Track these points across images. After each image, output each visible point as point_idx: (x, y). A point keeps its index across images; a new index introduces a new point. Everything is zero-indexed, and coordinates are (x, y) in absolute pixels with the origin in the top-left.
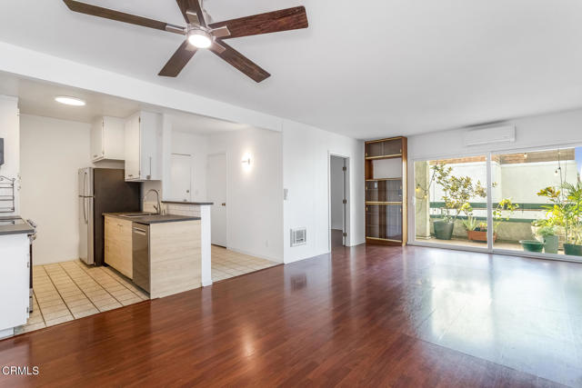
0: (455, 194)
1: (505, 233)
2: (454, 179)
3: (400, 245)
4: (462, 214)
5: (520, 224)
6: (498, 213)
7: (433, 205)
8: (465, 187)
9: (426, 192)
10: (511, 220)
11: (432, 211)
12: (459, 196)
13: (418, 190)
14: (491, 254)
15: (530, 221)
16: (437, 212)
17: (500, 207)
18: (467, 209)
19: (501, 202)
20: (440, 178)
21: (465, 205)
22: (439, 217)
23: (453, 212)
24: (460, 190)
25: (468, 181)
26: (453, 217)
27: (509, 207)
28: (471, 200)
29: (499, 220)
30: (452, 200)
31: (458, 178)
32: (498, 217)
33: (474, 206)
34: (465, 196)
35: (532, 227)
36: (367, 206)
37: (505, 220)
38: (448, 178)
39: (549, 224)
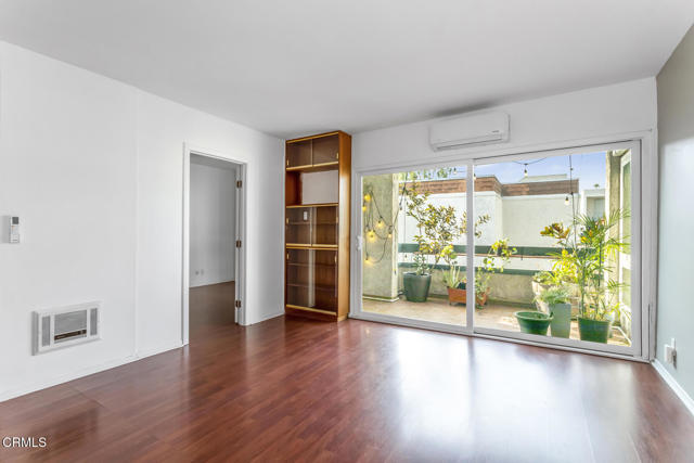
0: (432, 231)
1: (498, 290)
2: (432, 209)
3: (334, 319)
4: (442, 262)
5: (517, 277)
6: (489, 260)
7: (404, 248)
8: (447, 221)
9: (390, 228)
10: (507, 272)
11: (400, 258)
12: (437, 236)
13: (380, 225)
14: (471, 336)
15: (530, 274)
16: (410, 258)
17: (492, 253)
18: (450, 255)
19: (494, 243)
20: (411, 207)
21: (446, 248)
22: (411, 266)
23: (431, 259)
24: (438, 225)
25: (450, 211)
26: (430, 266)
27: (504, 252)
28: (455, 241)
29: (490, 271)
30: (429, 241)
31: (437, 207)
32: (489, 267)
33: (458, 249)
34: (446, 235)
35: (534, 284)
36: (287, 251)
37: (497, 271)
38: (424, 207)
39: (557, 280)
